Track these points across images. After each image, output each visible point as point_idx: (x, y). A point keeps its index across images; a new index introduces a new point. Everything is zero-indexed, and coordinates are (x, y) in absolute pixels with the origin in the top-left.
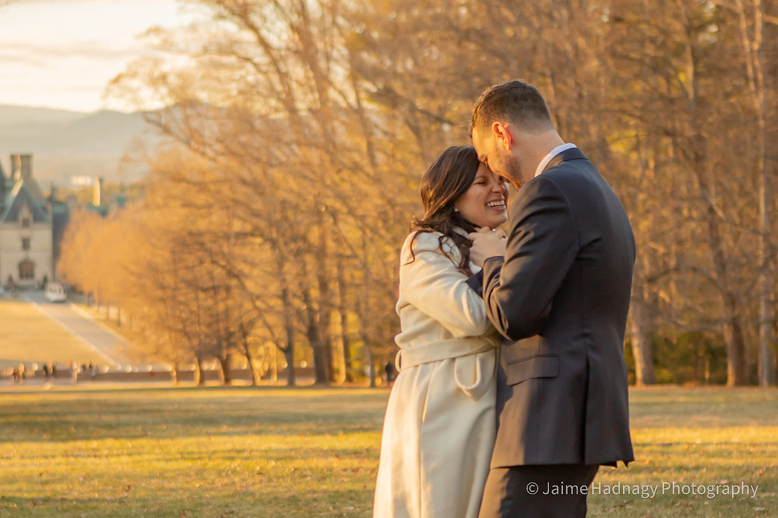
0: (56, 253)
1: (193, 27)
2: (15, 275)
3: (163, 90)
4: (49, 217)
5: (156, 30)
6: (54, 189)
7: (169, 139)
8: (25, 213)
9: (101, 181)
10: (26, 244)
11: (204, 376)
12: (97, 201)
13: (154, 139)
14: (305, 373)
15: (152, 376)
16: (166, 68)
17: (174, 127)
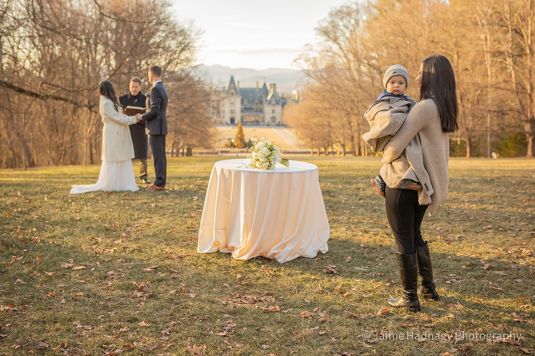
0: (282, 115)
1: (320, 44)
2: (270, 122)
3: (309, 63)
4: (281, 103)
5: (307, 45)
6: (283, 95)
7: (310, 78)
8: (274, 102)
9: (298, 92)
10: (273, 111)
11: (320, 153)
12: (296, 99)
13: (306, 79)
14: (348, 153)
15: (305, 153)
16: (311, 56)
17: (312, 75)
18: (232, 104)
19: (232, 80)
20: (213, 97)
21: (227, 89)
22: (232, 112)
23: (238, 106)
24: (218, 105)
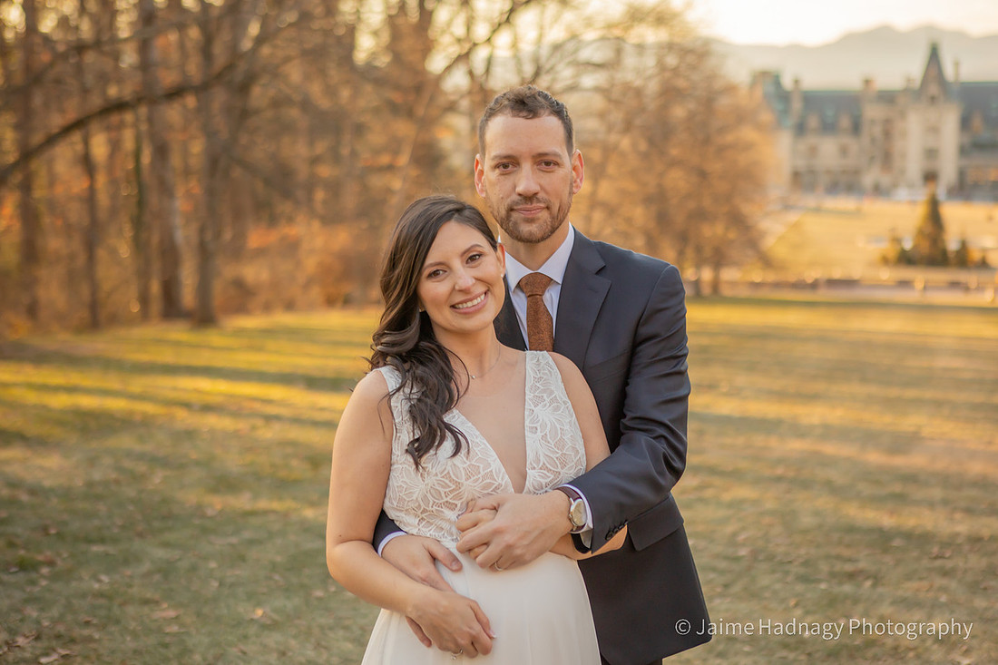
18: (934, 130)
19: (934, 56)
20: (872, 112)
21: (917, 84)
22: (931, 153)
23: (949, 136)
24: (887, 134)
